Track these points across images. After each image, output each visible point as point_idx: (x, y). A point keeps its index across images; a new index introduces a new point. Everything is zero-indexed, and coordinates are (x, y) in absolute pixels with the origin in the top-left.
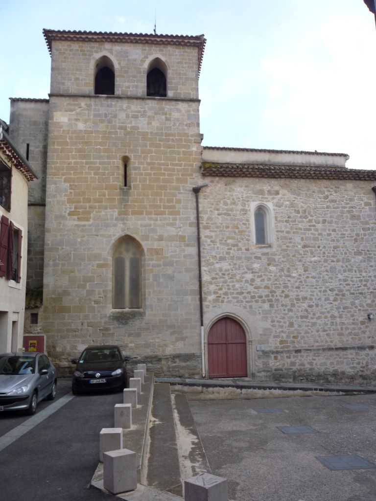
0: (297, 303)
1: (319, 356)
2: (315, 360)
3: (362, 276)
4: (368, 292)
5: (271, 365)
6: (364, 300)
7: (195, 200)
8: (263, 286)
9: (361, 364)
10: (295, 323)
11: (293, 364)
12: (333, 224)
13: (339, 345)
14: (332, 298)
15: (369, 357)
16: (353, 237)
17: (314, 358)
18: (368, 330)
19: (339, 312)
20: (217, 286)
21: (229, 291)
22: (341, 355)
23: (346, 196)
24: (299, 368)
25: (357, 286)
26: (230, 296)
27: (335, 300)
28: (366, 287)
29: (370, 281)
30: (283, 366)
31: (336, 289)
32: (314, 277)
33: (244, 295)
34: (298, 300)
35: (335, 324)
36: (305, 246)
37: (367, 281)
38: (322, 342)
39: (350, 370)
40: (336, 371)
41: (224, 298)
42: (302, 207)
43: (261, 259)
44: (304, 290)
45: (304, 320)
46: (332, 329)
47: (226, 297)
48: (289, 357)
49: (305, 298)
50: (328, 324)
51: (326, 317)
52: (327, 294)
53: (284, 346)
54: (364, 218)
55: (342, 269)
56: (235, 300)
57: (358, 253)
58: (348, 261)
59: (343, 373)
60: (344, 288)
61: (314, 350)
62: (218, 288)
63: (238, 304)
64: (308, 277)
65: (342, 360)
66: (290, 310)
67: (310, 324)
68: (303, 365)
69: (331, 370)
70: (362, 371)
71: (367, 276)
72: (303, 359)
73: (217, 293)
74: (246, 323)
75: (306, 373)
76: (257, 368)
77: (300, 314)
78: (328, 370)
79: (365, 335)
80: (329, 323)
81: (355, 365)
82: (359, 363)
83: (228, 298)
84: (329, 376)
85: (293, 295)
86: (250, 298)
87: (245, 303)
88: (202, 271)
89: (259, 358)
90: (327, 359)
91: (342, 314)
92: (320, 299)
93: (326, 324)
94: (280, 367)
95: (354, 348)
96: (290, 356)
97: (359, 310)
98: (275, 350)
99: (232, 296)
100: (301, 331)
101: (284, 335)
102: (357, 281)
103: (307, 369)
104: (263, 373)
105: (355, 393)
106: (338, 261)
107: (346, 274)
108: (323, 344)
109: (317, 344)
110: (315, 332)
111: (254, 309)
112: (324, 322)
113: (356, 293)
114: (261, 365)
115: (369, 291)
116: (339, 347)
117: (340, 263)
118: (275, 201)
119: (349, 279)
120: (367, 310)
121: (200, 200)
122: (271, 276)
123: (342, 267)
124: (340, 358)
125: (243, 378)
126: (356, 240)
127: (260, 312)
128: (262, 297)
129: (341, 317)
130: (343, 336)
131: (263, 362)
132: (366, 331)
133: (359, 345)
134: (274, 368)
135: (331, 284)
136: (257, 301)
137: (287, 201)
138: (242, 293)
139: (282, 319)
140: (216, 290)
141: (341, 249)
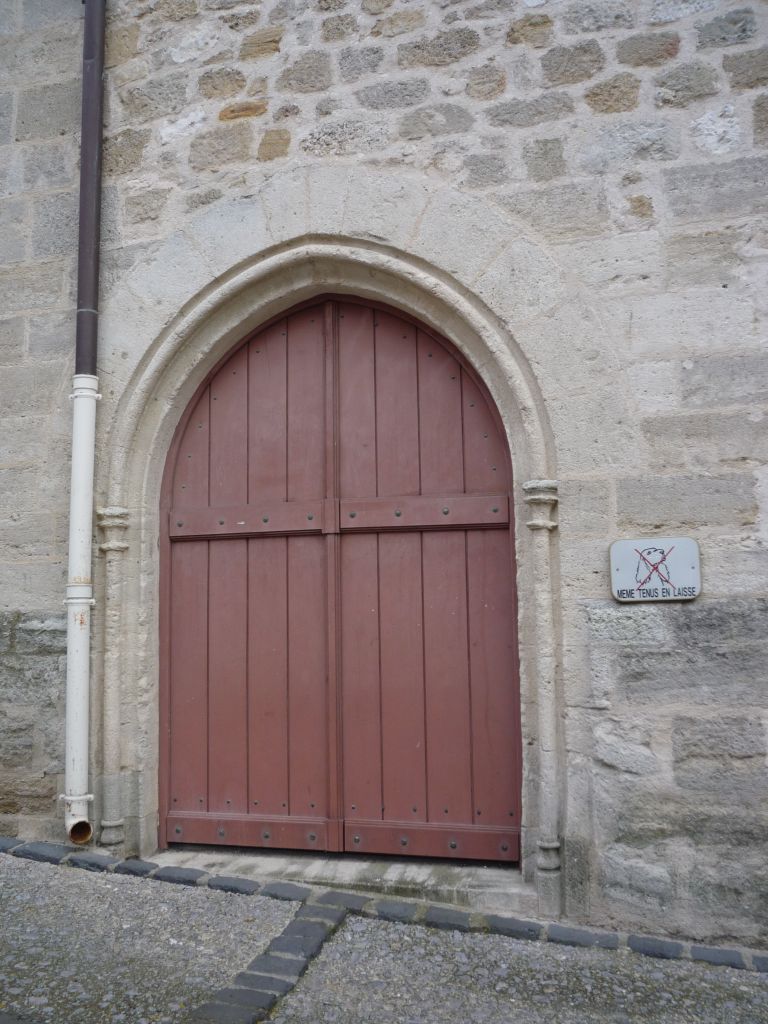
21: (334, 49)
26: (340, 91)
33: (478, 59)
41: (288, 111)
62: (238, 38)
83: (323, 111)
87: (483, 126)
111: (582, 179)
136: (607, 98)
138: (456, 45)
140: (220, 57)
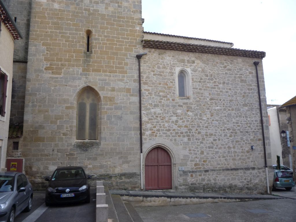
0: (206, 138)
1: (220, 174)
2: (217, 177)
3: (247, 120)
4: (251, 131)
5: (188, 181)
6: (249, 136)
7: (137, 64)
8: (184, 126)
9: (247, 180)
10: (205, 151)
11: (203, 180)
12: (230, 85)
13: (233, 167)
14: (228, 135)
15: (252, 175)
16: (242, 94)
17: (217, 176)
18: (251, 156)
19: (233, 144)
20: (152, 125)
21: (160, 129)
22: (234, 174)
23: (238, 67)
24: (207, 182)
25: (244, 127)
26: (161, 132)
27: (231, 136)
28: (250, 128)
29: (252, 124)
30: (197, 182)
31: (231, 129)
32: (217, 121)
33: (171, 132)
34: (207, 135)
35: (230, 152)
36: (211, 99)
37: (251, 124)
38: (222, 164)
39: (240, 184)
40: (231, 184)
41: (157, 133)
42: (210, 73)
43: (182, 107)
44: (211, 129)
45: (211, 149)
46: (228, 156)
47: (158, 133)
48: (200, 175)
49: (211, 135)
50: (226, 152)
51: (225, 148)
52: (225, 132)
53: (197, 167)
54: (249, 82)
55: (235, 115)
56: (165, 135)
57: (245, 105)
58: (239, 110)
59: (236, 186)
60: (236, 128)
61: (217, 170)
62: (153, 126)
63: (167, 138)
64: (213, 120)
65: (235, 177)
66: (202, 143)
67: (214, 153)
68: (209, 180)
69: (228, 184)
70: (248, 184)
71: (251, 120)
72: (210, 177)
73: (152, 130)
74: (172, 151)
75: (212, 186)
76: (179, 183)
77: (208, 145)
78: (226, 184)
79: (249, 160)
80: (227, 151)
81: (243, 180)
82: (245, 179)
83: (160, 134)
84: (226, 188)
85: (203, 132)
86: (175, 133)
87: (171, 137)
88: (142, 114)
89: (181, 176)
90: (225, 176)
91: (235, 146)
92: (221, 135)
93: (225, 153)
94: (195, 182)
95: (242, 169)
96: (201, 174)
97: (246, 143)
98: (191, 170)
99: (163, 132)
100: (208, 157)
101: (198, 160)
102: (244, 123)
103: (213, 183)
104: (183, 186)
106: (233, 110)
107: (238, 119)
108: (223, 166)
109: (219, 166)
110: (217, 158)
111: (178, 142)
112: (224, 151)
113: (244, 132)
114: (182, 181)
115: (252, 131)
116: (233, 168)
117: (234, 112)
118: (192, 67)
119: (239, 122)
120: (251, 143)
121: (141, 64)
122: (189, 118)
124: (234, 176)
125: (169, 190)
126: (244, 96)
127: (182, 143)
128: (183, 133)
129: (234, 148)
130: (236, 160)
131: (183, 178)
132: (250, 157)
133: (246, 167)
134: (190, 183)
135: (228, 125)
136: (179, 136)
137: (200, 68)
138: (169, 130)
139: (196, 148)
140: (151, 127)
141: (235, 102)
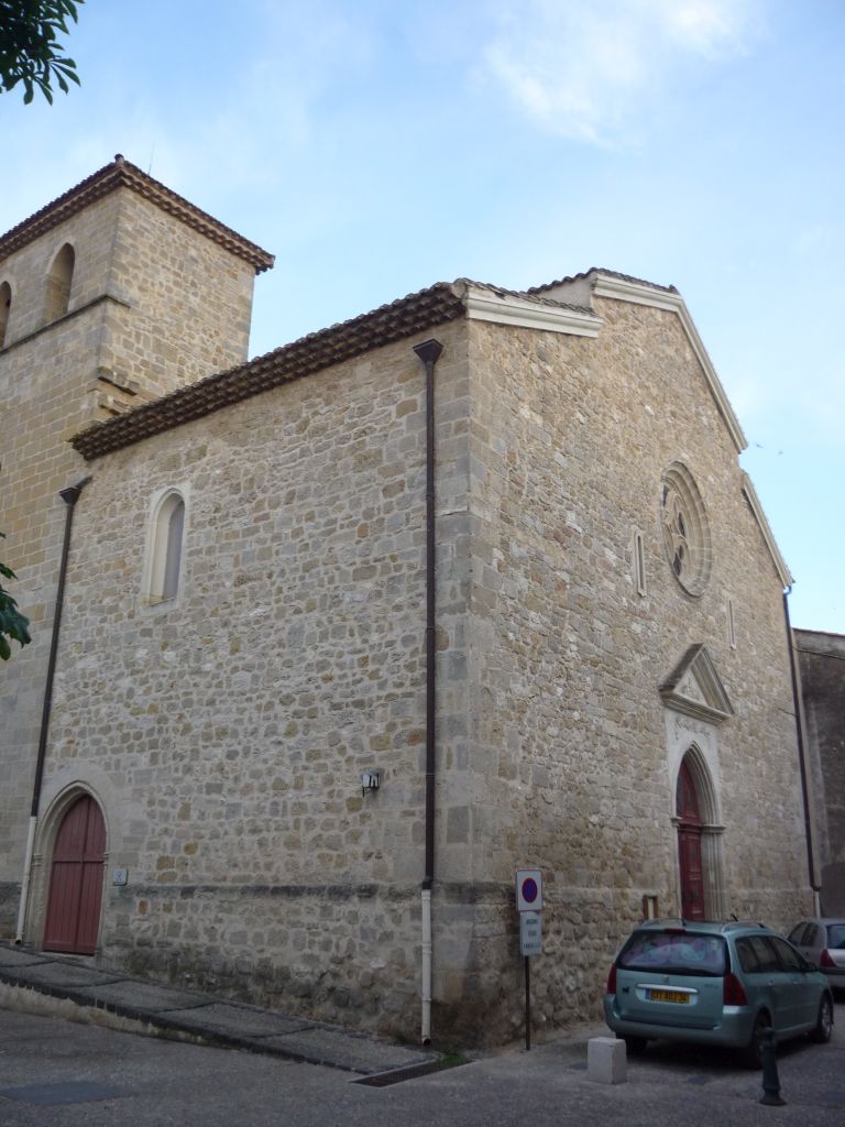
0: (205, 747)
1: (230, 911)
2: (220, 921)
3: (366, 646)
4: (379, 698)
5: (132, 927)
6: (367, 724)
8: (146, 708)
9: (333, 950)
10: (192, 807)
11: (174, 928)
12: (310, 499)
13: (287, 879)
14: (282, 728)
15: (357, 927)
16: (353, 524)
17: (220, 915)
18: (366, 828)
19: (295, 770)
20: (71, 715)
21: (88, 726)
22: (283, 912)
23: (352, 405)
24: (184, 942)
25: (350, 679)
26: (88, 739)
27: (290, 733)
28: (375, 682)
29: (389, 660)
30: (155, 934)
31: (297, 697)
32: (248, 668)
34: (208, 737)
35: (280, 808)
36: (240, 581)
37: (381, 659)
38: (246, 865)
39: (303, 968)
40: (265, 963)
41: (78, 744)
42: (247, 472)
43: (151, 636)
44: (223, 707)
45: (214, 796)
46: (273, 825)
47: (81, 742)
48: (168, 909)
49: (223, 733)
50: (264, 807)
51: (263, 789)
52: (271, 713)
53: (164, 874)
54: (391, 456)
55: (318, 631)
56: (94, 749)
57: (365, 572)
58: (336, 601)
59: (284, 974)
60: (316, 692)
61: (223, 890)
62: (73, 719)
63: (98, 759)
64: (236, 669)
65: (282, 927)
66: (188, 770)
67: (224, 810)
68: (192, 934)
69: (254, 960)
70: (335, 975)
71: (384, 642)
72: (195, 917)
73: (70, 732)
74: (106, 809)
75: (200, 961)
76: (106, 933)
77: (207, 779)
78: (247, 959)
79: (357, 848)
80: (268, 804)
81: (316, 951)
82: (326, 946)
83: (84, 744)
84: (250, 981)
85: (198, 724)
86: (119, 740)
87: (109, 754)
89: (113, 903)
90: (249, 921)
91: (301, 778)
92: (254, 732)
93: (260, 809)
94: (150, 934)
95: (316, 891)
96: (171, 904)
97: (349, 760)
98: (146, 885)
99: (92, 737)
100: (203, 832)
101: (168, 841)
102: (352, 661)
103: (203, 950)
104: (116, 948)
105: (182, 1035)
106: (310, 609)
107: (326, 646)
108: (247, 873)
109: (234, 873)
110: (233, 837)
111: (122, 771)
112: (256, 802)
113: (347, 705)
114: (114, 924)
115: (384, 693)
116: (284, 884)
117: (316, 614)
119: (332, 660)
120: (370, 760)
121: (77, 518)
122: (164, 676)
123: (319, 624)
124: (280, 922)
125: (81, 957)
126: (363, 532)
127: (133, 776)
128: (141, 736)
129: (298, 786)
130: (300, 847)
131: (118, 916)
132: (362, 833)
133: (338, 882)
134: (137, 936)
135: (286, 683)
136: (128, 749)
137: (218, 467)
138: (107, 729)
139: (170, 794)
140: (68, 725)
141: (322, 569)
